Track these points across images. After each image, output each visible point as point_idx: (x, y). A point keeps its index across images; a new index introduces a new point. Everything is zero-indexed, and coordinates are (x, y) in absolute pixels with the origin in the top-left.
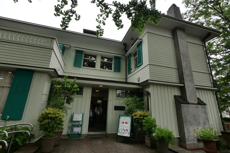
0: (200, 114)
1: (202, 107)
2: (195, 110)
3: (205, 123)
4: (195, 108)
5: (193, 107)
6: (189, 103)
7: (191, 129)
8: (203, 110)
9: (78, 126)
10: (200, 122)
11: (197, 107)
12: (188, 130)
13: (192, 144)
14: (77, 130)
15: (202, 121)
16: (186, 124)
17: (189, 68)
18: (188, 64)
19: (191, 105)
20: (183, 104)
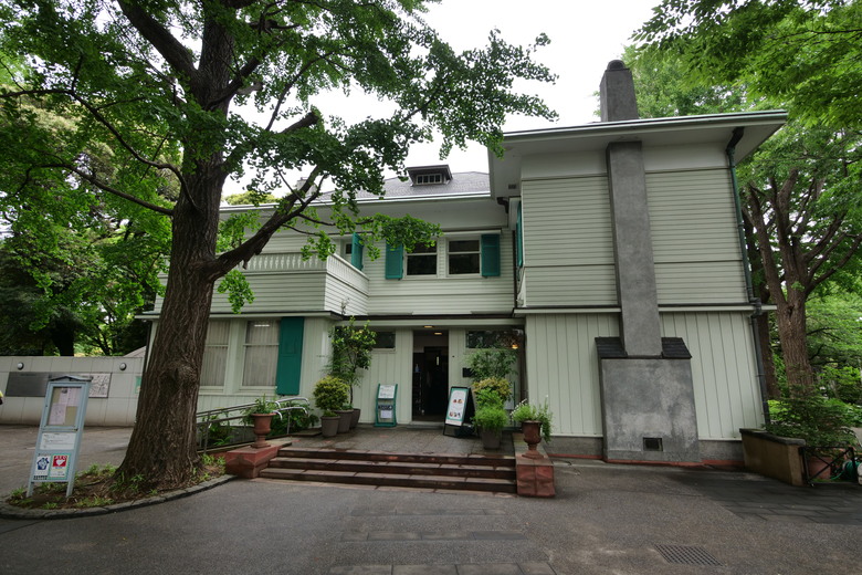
0: (662, 381)
1: (672, 365)
2: (648, 374)
3: (677, 404)
4: (647, 369)
5: (640, 365)
6: (627, 357)
7: (626, 418)
8: (678, 372)
9: (387, 408)
10: (660, 403)
11: (655, 366)
12: (615, 419)
13: (624, 452)
14: (386, 415)
15: (666, 402)
16: (612, 408)
17: (643, 260)
18: (642, 250)
19: (636, 361)
20: (607, 360)
